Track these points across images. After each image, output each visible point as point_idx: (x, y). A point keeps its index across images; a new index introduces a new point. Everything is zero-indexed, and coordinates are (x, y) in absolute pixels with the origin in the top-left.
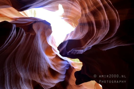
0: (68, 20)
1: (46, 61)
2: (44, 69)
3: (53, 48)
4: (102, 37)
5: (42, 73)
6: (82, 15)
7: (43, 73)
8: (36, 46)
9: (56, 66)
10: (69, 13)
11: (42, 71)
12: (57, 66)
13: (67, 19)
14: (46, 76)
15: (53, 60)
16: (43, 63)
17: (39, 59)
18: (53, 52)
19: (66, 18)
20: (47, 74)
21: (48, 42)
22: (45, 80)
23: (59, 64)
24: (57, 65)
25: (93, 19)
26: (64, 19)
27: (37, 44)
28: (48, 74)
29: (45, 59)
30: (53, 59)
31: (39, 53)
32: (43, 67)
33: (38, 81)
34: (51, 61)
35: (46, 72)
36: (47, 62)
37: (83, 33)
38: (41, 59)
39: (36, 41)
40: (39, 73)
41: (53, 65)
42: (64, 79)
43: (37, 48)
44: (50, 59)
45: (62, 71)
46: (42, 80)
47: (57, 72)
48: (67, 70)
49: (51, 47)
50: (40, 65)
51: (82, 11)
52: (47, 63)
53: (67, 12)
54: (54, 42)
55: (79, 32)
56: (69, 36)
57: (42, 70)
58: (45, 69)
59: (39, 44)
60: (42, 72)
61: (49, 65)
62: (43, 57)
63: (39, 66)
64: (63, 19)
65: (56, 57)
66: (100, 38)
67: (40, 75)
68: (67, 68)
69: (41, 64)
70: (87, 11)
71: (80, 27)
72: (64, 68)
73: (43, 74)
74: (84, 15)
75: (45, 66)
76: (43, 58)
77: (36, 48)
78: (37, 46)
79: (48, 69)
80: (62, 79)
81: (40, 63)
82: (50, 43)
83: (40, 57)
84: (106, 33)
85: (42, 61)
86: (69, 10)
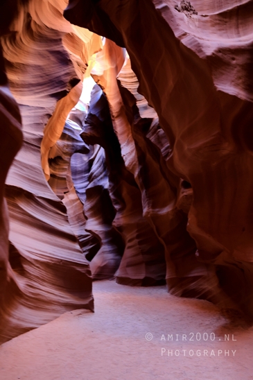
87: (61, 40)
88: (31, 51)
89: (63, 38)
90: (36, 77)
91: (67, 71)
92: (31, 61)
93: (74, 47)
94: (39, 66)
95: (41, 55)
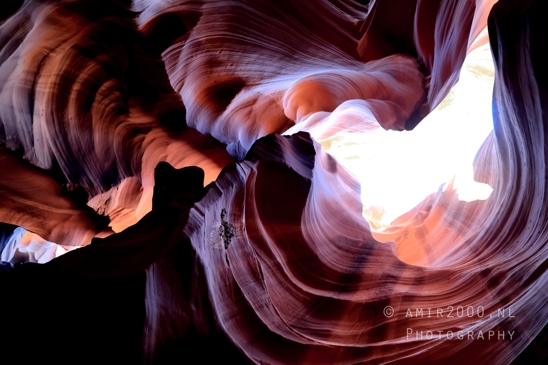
0: (429, 209)
1: (271, 77)
2: (238, 63)
3: (326, 116)
4: (254, 298)
5: (223, 53)
6: (401, 266)
7: (225, 58)
8: (321, 54)
9: (248, 109)
10: (450, 219)
11: (230, 56)
12: (250, 112)
13: (434, 206)
14: (212, 64)
15: (274, 105)
16: (263, 64)
17: (276, 52)
18: (308, 112)
19: (437, 201)
20: (221, 71)
21: (353, 104)
22: (199, 59)
23: (254, 123)
24: (253, 114)
25: (361, 297)
26: (438, 193)
27: (328, 56)
28: (222, 74)
29: (275, 74)
30: (278, 106)
31: (296, 59)
32: (247, 60)
33: (198, 34)
34: (271, 97)
35: (229, 67)
36: (266, 81)
37: (329, 243)
38: (276, 59)
39: (338, 57)
40: (226, 44)
41: (254, 101)
42: (194, 125)
43: (314, 55)
44: (281, 94)
45: (226, 127)
46: (197, 47)
47: (225, 109)
48: (224, 145)
49: (330, 108)
50: (254, 52)
51: (419, 269)
52: (262, 79)
53: (456, 216)
54: (354, 127)
55: (339, 233)
56: (349, 190)
57: (237, 56)
58: (239, 68)
59: (329, 64)
60: (227, 53)
61: (253, 85)
62: (283, 71)
63: (249, 47)
64: (441, 189)
65: (286, 117)
66: (258, 289)
67: (217, 44)
68: (230, 147)
69: (256, 56)
70: (401, 289)
71: (358, 242)
72: (234, 138)
73: (222, 55)
74: (394, 273)
75: (248, 67)
76: (281, 68)
77: (311, 50)
78: (322, 58)
79: (240, 78)
80: (195, 118)
81: (262, 54)
82: (348, 109)
83: (281, 59)
84: (266, 316)
85: (268, 62)
86: (458, 224)
87: (132, 175)
88: (111, 137)
89: (135, 177)
90: (79, 143)
91: (95, 184)
92: (97, 137)
93: (127, 196)
94: (93, 148)
95: (107, 150)
